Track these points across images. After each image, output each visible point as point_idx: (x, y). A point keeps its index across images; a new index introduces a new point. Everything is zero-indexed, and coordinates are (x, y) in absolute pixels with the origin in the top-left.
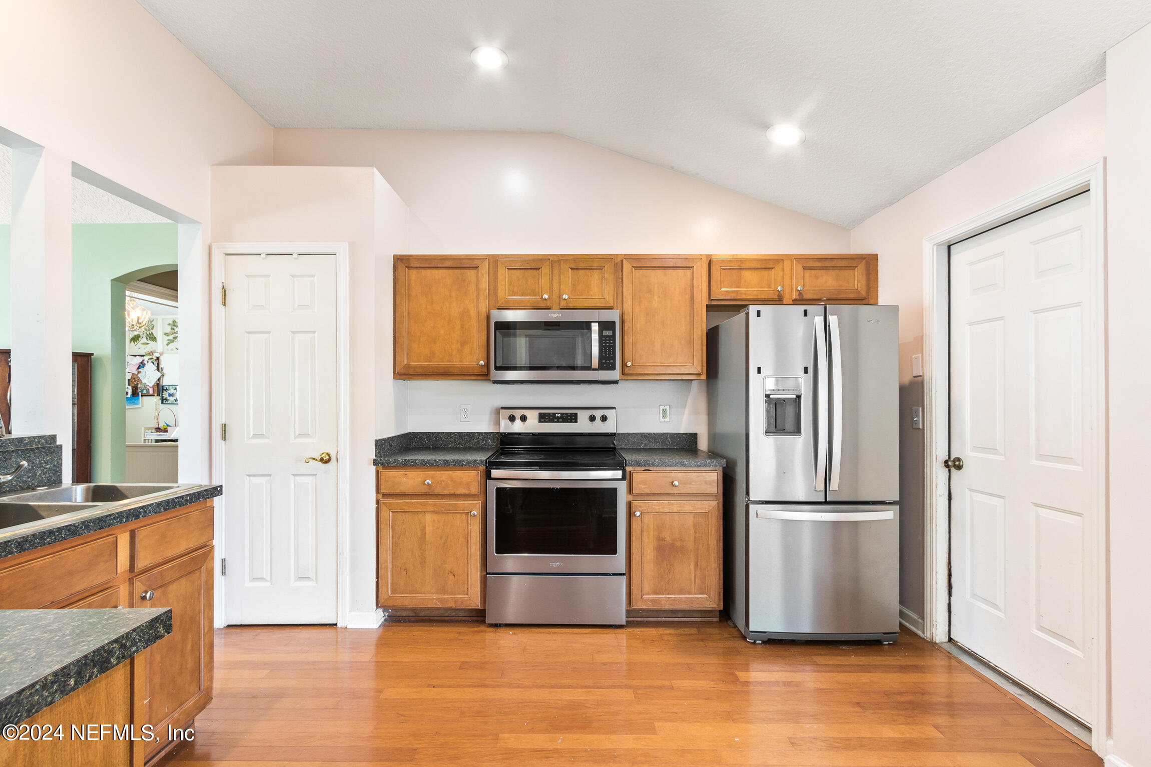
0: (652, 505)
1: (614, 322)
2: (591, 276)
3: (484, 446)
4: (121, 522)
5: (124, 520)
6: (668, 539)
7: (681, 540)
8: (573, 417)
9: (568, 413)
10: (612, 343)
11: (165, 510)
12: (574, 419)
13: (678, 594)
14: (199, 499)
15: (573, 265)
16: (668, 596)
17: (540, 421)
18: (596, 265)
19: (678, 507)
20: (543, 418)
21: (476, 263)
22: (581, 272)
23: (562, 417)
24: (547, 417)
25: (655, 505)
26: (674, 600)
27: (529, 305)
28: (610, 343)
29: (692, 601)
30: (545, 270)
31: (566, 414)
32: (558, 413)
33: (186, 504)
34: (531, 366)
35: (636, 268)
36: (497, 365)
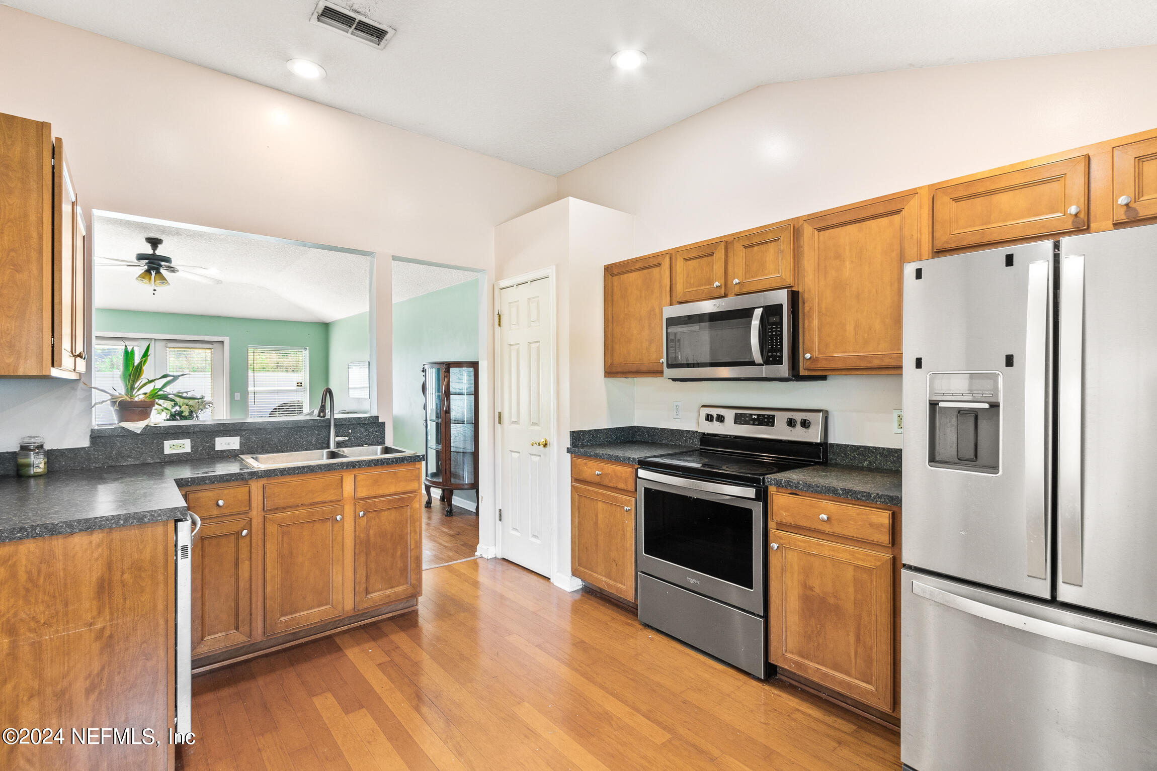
0: (796, 539)
1: (781, 306)
2: (766, 252)
3: (691, 445)
4: (343, 468)
5: (345, 468)
6: (817, 590)
7: (835, 597)
8: (771, 420)
9: (765, 415)
10: (779, 331)
11: (375, 465)
12: (770, 422)
13: (831, 669)
14: (403, 461)
15: (747, 243)
16: (820, 667)
17: (735, 423)
18: (770, 237)
19: (830, 550)
20: (739, 419)
21: (660, 260)
22: (756, 249)
23: (758, 419)
24: (743, 419)
25: (799, 541)
26: (826, 675)
27: (704, 296)
28: (776, 331)
29: (850, 686)
30: (720, 254)
31: (763, 415)
32: (755, 415)
33: (393, 464)
34: (712, 362)
35: (819, 230)
36: (669, 363)
